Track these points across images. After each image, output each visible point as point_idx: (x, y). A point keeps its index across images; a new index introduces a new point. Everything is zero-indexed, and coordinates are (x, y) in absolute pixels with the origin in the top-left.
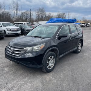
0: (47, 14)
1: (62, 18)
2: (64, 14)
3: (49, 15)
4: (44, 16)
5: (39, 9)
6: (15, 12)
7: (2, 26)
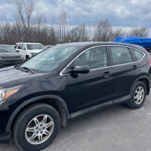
0: (114, 29)
1: (141, 36)
2: (144, 29)
3: (117, 31)
4: (108, 34)
5: (101, 22)
6: (60, 28)
7: (26, 49)
